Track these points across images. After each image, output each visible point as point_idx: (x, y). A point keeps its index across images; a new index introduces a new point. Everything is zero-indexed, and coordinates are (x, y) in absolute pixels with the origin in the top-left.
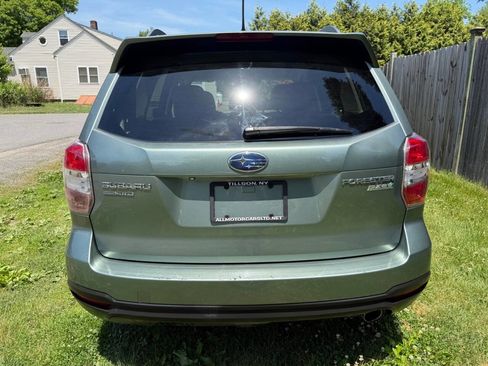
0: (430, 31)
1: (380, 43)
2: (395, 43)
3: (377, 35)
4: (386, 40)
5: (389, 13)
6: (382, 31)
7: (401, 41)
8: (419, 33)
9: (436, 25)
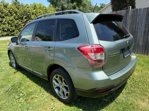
0: (42, 12)
1: (30, 15)
2: (34, 15)
3: (28, 12)
4: (31, 14)
5: (29, 6)
6: (29, 11)
7: (35, 14)
8: (39, 13)
9: (43, 11)
